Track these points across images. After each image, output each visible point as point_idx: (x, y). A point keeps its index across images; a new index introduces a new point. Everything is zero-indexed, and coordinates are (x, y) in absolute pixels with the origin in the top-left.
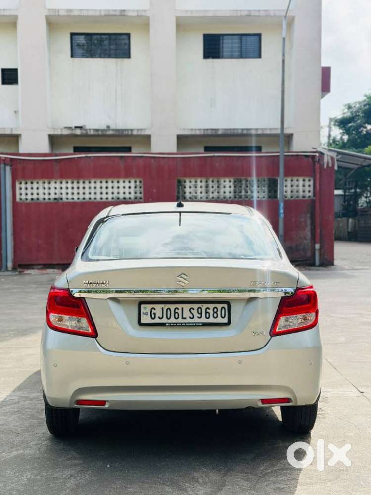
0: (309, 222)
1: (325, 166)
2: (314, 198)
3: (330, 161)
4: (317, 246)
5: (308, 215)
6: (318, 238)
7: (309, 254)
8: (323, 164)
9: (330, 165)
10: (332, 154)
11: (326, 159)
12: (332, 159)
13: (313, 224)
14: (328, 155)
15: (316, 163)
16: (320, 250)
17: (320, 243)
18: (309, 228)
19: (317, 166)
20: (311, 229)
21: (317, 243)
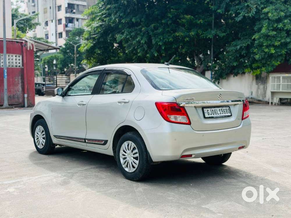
0: (20, 81)
1: (28, 49)
2: (23, 67)
3: (31, 46)
4: (26, 96)
5: (20, 77)
6: (26, 90)
7: (21, 100)
8: (27, 48)
9: (31, 48)
10: (32, 42)
11: (29, 45)
12: (32, 45)
13: (23, 83)
14: (30, 43)
15: (23, 47)
16: (28, 98)
17: (27, 94)
18: (20, 85)
19: (24, 48)
20: (22, 85)
21: (26, 94)
